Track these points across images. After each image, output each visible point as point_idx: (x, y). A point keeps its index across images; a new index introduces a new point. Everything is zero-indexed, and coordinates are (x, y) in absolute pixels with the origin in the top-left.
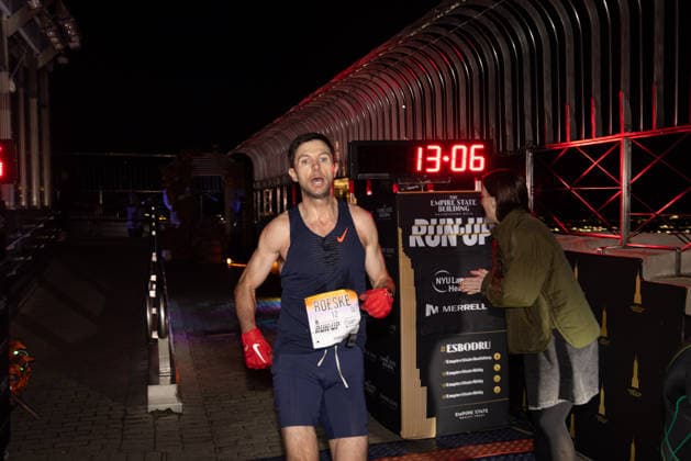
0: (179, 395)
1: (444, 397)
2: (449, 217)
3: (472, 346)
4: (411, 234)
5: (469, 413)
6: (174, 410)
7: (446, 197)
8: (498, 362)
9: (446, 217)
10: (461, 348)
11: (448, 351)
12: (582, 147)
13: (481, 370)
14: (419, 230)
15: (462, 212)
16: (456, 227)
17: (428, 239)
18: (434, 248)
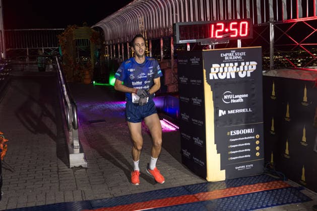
0: (85, 158)
1: (229, 159)
2: (231, 62)
3: (244, 132)
4: (210, 72)
5: (242, 167)
6: (83, 166)
7: (229, 52)
8: (258, 139)
9: (229, 63)
10: (238, 132)
11: (231, 135)
12: (307, 22)
13: (249, 144)
14: (215, 70)
15: (238, 59)
16: (235, 68)
17: (220, 75)
18: (222, 80)
